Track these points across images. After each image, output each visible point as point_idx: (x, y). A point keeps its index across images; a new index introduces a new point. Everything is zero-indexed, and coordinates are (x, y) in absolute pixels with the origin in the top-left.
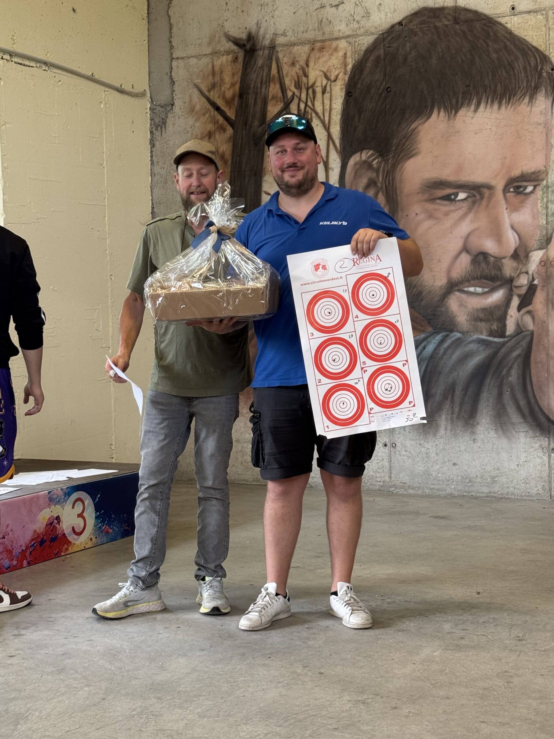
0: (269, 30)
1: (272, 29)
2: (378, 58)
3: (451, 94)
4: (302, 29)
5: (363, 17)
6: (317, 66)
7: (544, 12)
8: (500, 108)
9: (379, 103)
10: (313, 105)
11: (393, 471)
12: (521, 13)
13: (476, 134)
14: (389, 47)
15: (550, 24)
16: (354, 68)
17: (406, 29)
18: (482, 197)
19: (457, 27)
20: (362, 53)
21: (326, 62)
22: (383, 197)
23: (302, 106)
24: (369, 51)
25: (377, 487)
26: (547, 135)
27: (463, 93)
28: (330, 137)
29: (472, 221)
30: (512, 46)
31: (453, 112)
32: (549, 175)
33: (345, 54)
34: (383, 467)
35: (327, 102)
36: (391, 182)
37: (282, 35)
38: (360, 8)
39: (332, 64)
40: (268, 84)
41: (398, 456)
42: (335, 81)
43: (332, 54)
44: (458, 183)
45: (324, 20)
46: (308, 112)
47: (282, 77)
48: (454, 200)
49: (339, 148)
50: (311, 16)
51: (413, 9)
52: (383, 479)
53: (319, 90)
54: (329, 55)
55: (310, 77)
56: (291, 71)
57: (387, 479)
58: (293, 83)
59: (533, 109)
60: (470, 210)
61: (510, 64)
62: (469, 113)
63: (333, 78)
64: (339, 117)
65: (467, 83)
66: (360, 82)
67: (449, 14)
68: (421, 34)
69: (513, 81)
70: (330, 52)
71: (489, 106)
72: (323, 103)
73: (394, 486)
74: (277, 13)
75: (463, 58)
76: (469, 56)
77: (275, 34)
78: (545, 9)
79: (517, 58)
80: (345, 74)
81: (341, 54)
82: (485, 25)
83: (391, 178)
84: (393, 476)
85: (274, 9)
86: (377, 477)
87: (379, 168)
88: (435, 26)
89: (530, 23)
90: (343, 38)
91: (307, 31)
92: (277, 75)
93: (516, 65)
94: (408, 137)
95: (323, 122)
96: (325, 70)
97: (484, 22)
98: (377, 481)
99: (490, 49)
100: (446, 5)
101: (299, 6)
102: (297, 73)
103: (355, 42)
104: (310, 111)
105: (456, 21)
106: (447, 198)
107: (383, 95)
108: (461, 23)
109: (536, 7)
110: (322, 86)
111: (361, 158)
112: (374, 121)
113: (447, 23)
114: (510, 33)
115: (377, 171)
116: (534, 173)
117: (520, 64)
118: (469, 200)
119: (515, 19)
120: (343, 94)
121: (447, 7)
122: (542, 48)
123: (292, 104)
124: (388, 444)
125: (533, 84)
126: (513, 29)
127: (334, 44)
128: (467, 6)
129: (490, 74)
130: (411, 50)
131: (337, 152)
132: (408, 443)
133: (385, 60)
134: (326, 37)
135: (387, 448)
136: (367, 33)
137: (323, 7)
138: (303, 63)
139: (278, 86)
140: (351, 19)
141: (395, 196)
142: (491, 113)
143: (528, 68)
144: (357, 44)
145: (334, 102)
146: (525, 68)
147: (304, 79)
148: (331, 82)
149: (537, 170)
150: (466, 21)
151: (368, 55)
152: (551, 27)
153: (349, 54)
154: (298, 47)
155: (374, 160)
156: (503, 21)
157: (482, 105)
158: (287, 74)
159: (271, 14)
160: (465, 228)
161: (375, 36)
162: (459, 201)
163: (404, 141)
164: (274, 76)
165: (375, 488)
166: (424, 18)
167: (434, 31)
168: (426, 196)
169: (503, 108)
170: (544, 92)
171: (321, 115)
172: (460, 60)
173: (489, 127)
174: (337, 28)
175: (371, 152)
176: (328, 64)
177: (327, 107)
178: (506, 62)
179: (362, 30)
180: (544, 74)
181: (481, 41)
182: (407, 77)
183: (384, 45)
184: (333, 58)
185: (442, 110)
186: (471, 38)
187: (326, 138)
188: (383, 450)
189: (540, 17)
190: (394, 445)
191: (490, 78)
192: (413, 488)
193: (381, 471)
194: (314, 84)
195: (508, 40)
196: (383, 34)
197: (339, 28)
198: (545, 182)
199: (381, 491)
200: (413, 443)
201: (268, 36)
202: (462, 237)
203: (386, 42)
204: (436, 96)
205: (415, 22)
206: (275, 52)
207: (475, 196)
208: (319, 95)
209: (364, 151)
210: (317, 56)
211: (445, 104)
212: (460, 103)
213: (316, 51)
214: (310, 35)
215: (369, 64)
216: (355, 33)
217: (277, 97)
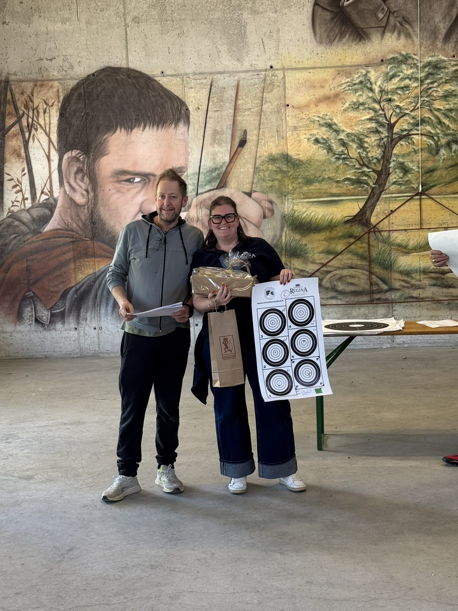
0: (4, 70)
1: (6, 70)
2: (80, 94)
3: (128, 119)
4: (28, 72)
5: (69, 68)
6: (39, 96)
7: (181, 77)
8: (157, 129)
9: (82, 122)
10: (38, 120)
11: (100, 344)
12: (167, 76)
13: (144, 144)
14: (88, 88)
15: (185, 83)
16: (64, 98)
17: (97, 78)
18: (150, 181)
19: (130, 80)
20: (69, 90)
21: (45, 94)
22: (88, 179)
23: (30, 120)
24: (74, 90)
25: (91, 354)
26: (186, 147)
27: (135, 119)
28: (50, 141)
29: (144, 195)
30: (163, 94)
31: (130, 130)
32: (188, 169)
33: (58, 90)
34: (94, 342)
35: (47, 119)
36: (92, 170)
37: (13, 74)
38: (66, 63)
39: (49, 96)
40: (5, 105)
41: (104, 335)
42: (52, 106)
43: (49, 90)
44: (135, 172)
45: (43, 68)
46: (34, 124)
47: (15, 101)
48: (133, 182)
49: (57, 147)
50: (33, 64)
51: (101, 67)
52: (94, 349)
53: (41, 111)
54: (47, 89)
55: (34, 102)
56: (22, 97)
57: (97, 349)
58: (23, 105)
59: (177, 131)
60: (142, 188)
61: (162, 105)
62: (139, 131)
63: (50, 104)
64: (56, 128)
65: (137, 114)
66: (69, 108)
67: (124, 72)
68: (107, 83)
69: (165, 114)
70: (48, 88)
71: (151, 128)
72: (45, 119)
73: (102, 353)
74: (9, 60)
75: (134, 99)
76: (137, 98)
77: (9, 74)
78: (181, 74)
79: (166, 102)
80: (59, 102)
81: (55, 90)
82: (146, 80)
83: (92, 168)
84: (100, 346)
85: (7, 57)
86: (90, 348)
87: (84, 161)
88: (116, 78)
89: (173, 82)
90: (56, 80)
91: (31, 74)
92: (11, 99)
93: (166, 105)
94: (102, 143)
95: (45, 131)
96: (45, 99)
97: (146, 78)
98: (91, 351)
99: (151, 95)
100: (122, 66)
101: (25, 58)
102: (25, 100)
103: (64, 83)
104: (35, 123)
105: (129, 76)
106: (128, 181)
107: (85, 117)
108: (132, 78)
109: (176, 73)
110: (43, 108)
111: (72, 154)
112: (80, 133)
113: (123, 77)
114: (162, 87)
115: (83, 163)
116: (179, 168)
117: (168, 105)
118: (142, 182)
119: (165, 79)
120: (58, 114)
121: (123, 68)
122: (181, 97)
123: (23, 118)
124: (97, 328)
125: (176, 117)
126: (163, 85)
127: (50, 83)
128: (135, 69)
129: (151, 110)
130: (101, 91)
131: (56, 151)
132: (110, 326)
133: (84, 96)
134: (45, 78)
135: (96, 330)
136: (72, 78)
137: (41, 59)
138: (29, 93)
139: (12, 106)
140: (61, 69)
141: (95, 179)
142: (153, 132)
143: (173, 108)
144: (65, 84)
145: (51, 119)
146: (171, 108)
147: (31, 103)
148: (49, 106)
149: (182, 166)
150: (135, 77)
151: (74, 92)
152: (185, 85)
153: (60, 90)
154: (26, 83)
155: (80, 156)
156: (157, 79)
157: (147, 127)
158: (19, 99)
159: (5, 61)
160: (140, 198)
161: (77, 81)
162: (136, 182)
163: (100, 145)
164: (9, 100)
165: (89, 355)
166: (109, 73)
167: (115, 81)
168: (115, 179)
169: (160, 129)
170: (183, 122)
171: (43, 126)
172: (132, 100)
173: (151, 140)
174: (51, 74)
175: (78, 151)
176: (47, 95)
177: (48, 122)
178: (160, 103)
179: (69, 77)
180: (183, 112)
181: (144, 90)
182: (100, 107)
183: (84, 87)
184: (50, 92)
185: (123, 129)
186: (138, 87)
187: (48, 141)
188: (94, 332)
189: (178, 79)
190: (101, 328)
191: (151, 112)
192: (114, 353)
193: (93, 344)
194: (38, 107)
195: (161, 90)
196: (83, 80)
197: (53, 74)
198: (186, 173)
199: (93, 356)
200: (113, 326)
201: (3, 74)
202: (138, 204)
203: (85, 85)
204: (119, 120)
205: (103, 75)
206: (9, 85)
207: (145, 180)
208: (41, 114)
209: (74, 151)
210: (39, 90)
211: (124, 124)
212: (133, 125)
213: (38, 87)
214: (33, 76)
215: (74, 97)
216: (64, 78)
217: (12, 113)
